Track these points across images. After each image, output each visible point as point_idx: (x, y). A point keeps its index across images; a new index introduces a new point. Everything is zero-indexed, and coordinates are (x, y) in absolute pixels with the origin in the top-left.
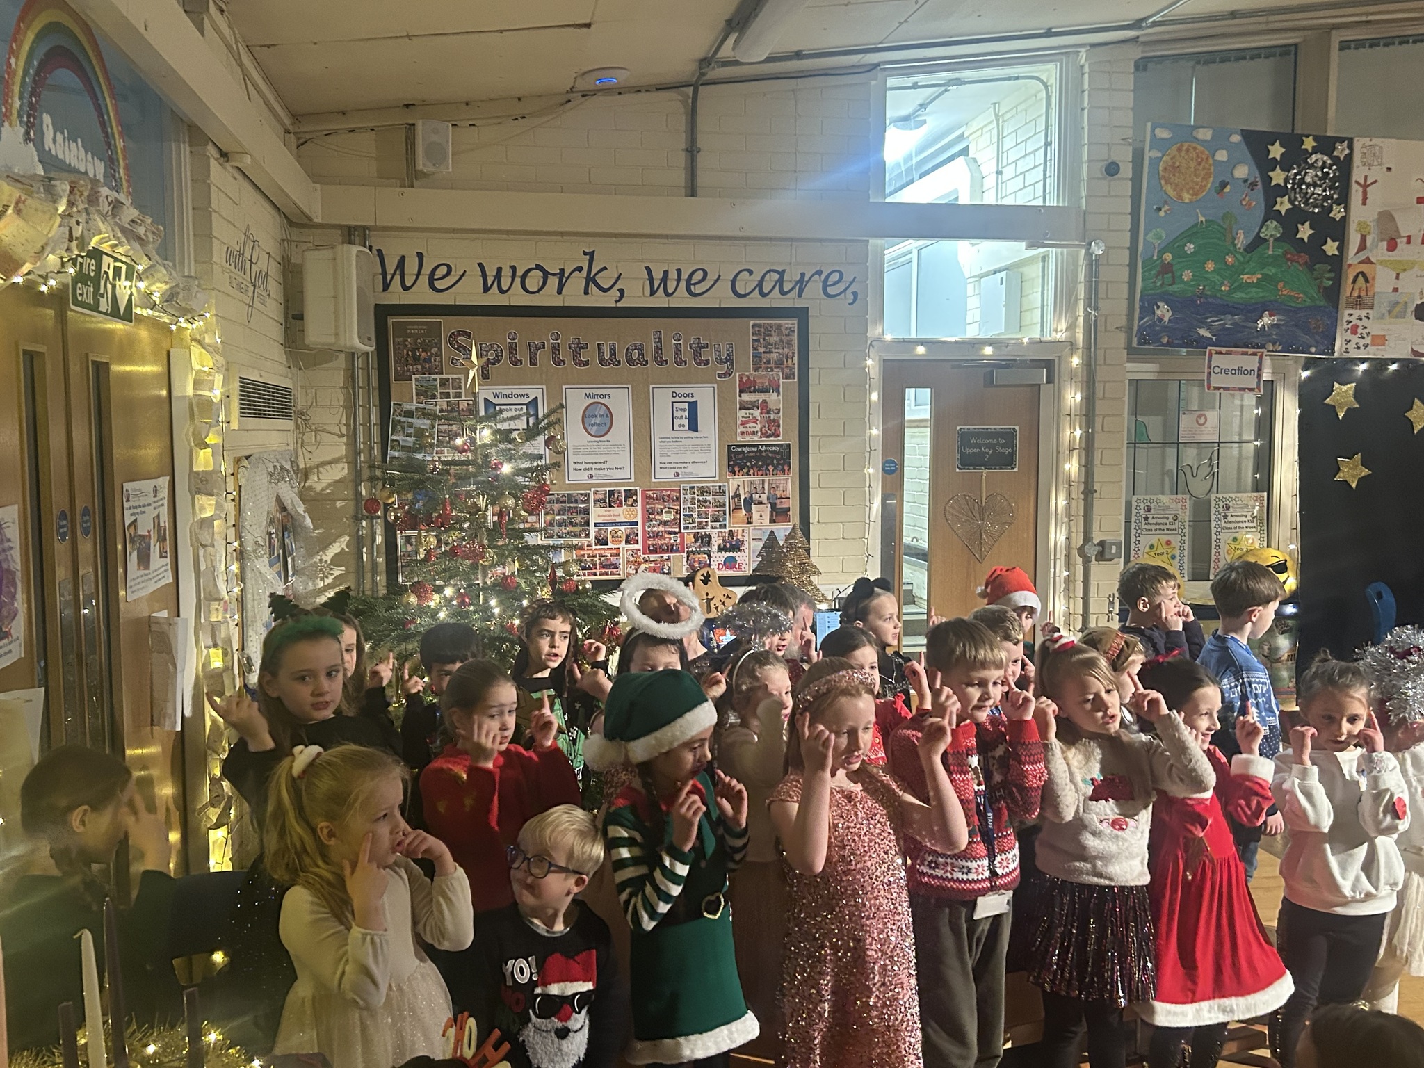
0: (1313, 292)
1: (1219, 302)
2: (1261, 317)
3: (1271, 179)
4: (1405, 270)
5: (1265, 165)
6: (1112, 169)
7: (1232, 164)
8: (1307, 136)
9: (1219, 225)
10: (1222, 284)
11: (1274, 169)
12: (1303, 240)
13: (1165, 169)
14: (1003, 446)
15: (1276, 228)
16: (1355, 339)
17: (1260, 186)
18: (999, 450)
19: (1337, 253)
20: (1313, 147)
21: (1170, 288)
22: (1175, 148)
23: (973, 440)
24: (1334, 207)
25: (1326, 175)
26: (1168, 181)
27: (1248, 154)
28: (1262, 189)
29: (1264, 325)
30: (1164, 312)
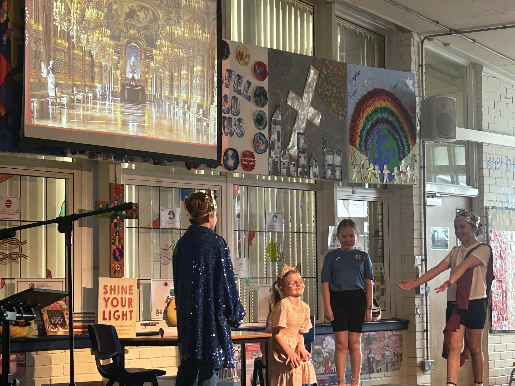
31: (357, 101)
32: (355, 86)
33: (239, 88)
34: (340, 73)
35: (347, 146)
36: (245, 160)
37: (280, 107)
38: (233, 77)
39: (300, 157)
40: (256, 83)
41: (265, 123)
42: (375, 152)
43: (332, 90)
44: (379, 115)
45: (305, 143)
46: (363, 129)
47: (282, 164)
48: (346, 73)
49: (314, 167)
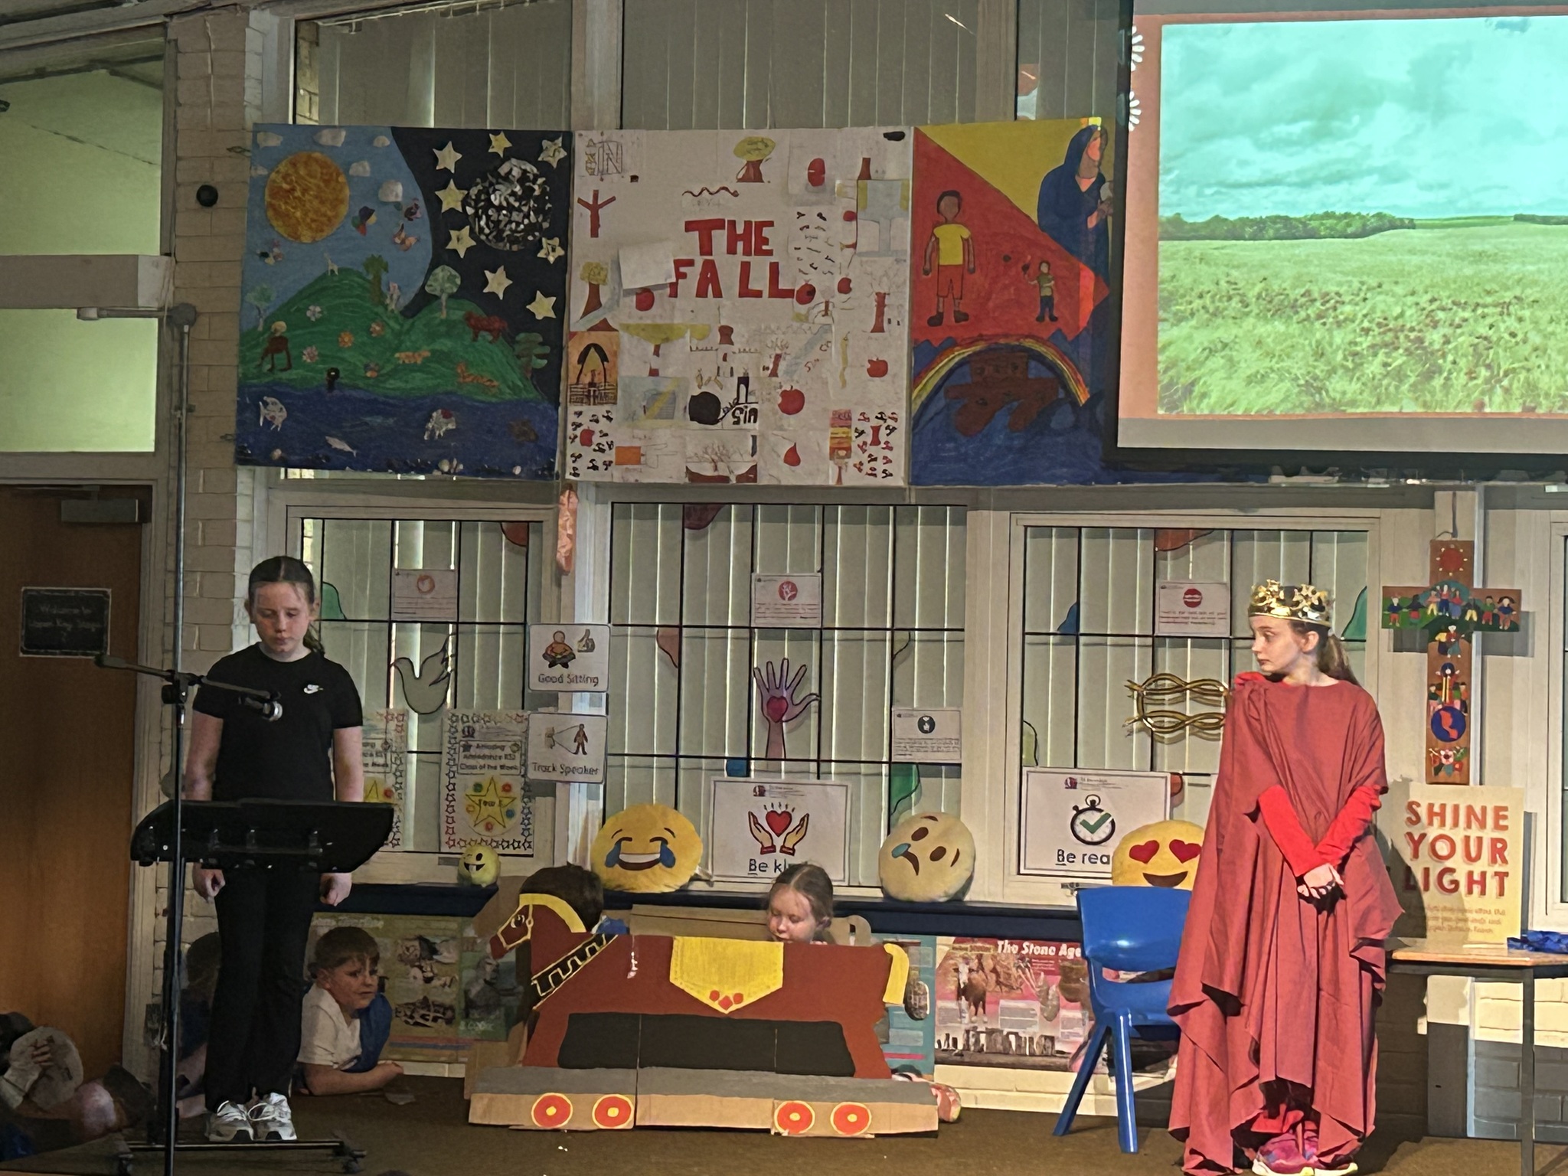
0: (515, 378)
1: (360, 395)
3: (440, 202)
4: (667, 340)
5: (431, 180)
6: (208, 197)
7: (379, 181)
8: (496, 132)
9: (360, 275)
10: (366, 367)
11: (445, 186)
12: (493, 295)
13: (273, 195)
14: (89, 619)
15: (451, 279)
16: (588, 453)
17: (422, 213)
18: (85, 625)
19: (552, 315)
20: (506, 150)
21: (285, 376)
22: (288, 162)
23: (44, 609)
24: (544, 240)
25: (528, 192)
26: (277, 212)
27: (404, 164)
28: (426, 217)
29: (433, 431)
30: (275, 412)
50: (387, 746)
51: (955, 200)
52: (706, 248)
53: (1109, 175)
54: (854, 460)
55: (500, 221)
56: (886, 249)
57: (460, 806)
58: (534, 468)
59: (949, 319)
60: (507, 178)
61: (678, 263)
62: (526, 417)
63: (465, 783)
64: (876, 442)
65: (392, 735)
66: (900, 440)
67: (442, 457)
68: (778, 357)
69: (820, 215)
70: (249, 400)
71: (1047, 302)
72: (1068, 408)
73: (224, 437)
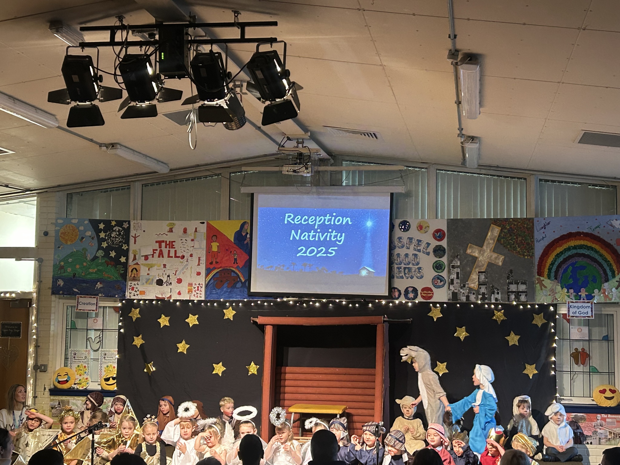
0: (116, 275)
1: (81, 279)
2: (97, 284)
3: (100, 236)
4: (151, 267)
5: (98, 231)
6: (46, 234)
7: (85, 231)
8: (113, 221)
9: (81, 252)
10: (82, 273)
11: (101, 232)
12: (112, 257)
13: (61, 234)
14: (17, 329)
15: (102, 253)
16: (133, 292)
17: (96, 238)
18: (15, 330)
19: (125, 261)
20: (115, 224)
21: (64, 274)
22: (65, 226)
23: (6, 327)
24: (123, 245)
25: (120, 234)
26: (62, 237)
27: (91, 227)
28: (97, 240)
29: (97, 287)
30: (61, 283)
31: (547, 244)
32: (544, 233)
33: (419, 248)
34: (525, 226)
35: (534, 276)
36: (424, 293)
37: (459, 257)
38: (413, 241)
39: (480, 288)
40: (435, 243)
41: (443, 268)
42: (569, 279)
43: (517, 238)
44: (574, 251)
45: (486, 278)
46: (552, 264)
47: (461, 294)
48: (533, 225)
49: (496, 294)
50: (86, 357)
51: (215, 237)
52: (160, 247)
53: (249, 231)
54: (193, 294)
55: (113, 240)
56: (200, 248)
57: (103, 371)
58: (121, 295)
59: (214, 263)
60: (115, 231)
61: (154, 250)
62: (118, 284)
63: (104, 366)
64: (198, 290)
65: (87, 355)
66: (203, 289)
67: (99, 293)
68: (176, 271)
69: (186, 240)
70: (55, 280)
71: (235, 260)
72: (240, 283)
73: (49, 288)
